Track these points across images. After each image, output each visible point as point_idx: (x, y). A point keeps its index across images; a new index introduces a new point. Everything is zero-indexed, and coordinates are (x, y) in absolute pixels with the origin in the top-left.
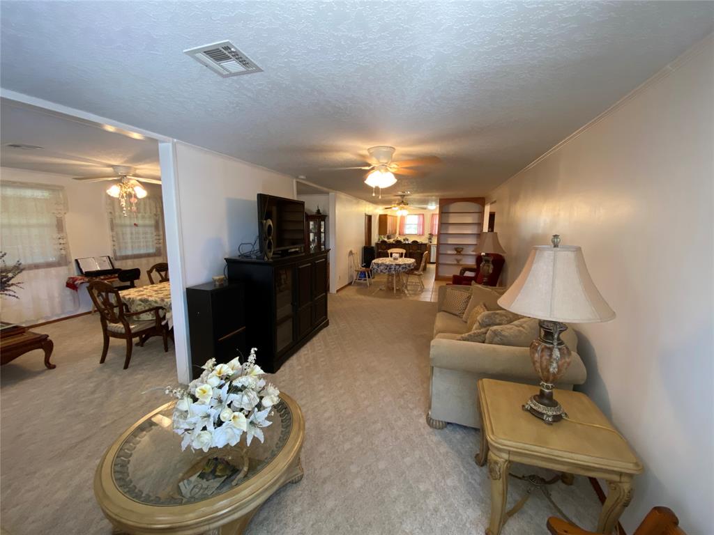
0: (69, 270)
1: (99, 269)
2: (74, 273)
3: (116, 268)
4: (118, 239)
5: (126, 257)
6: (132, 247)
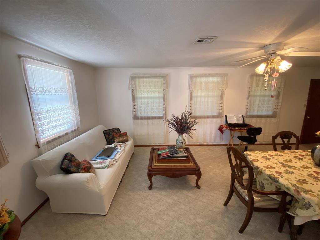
0: (221, 121)
1: (236, 122)
2: (223, 123)
3: (245, 123)
4: (250, 105)
5: (253, 117)
6: (258, 110)
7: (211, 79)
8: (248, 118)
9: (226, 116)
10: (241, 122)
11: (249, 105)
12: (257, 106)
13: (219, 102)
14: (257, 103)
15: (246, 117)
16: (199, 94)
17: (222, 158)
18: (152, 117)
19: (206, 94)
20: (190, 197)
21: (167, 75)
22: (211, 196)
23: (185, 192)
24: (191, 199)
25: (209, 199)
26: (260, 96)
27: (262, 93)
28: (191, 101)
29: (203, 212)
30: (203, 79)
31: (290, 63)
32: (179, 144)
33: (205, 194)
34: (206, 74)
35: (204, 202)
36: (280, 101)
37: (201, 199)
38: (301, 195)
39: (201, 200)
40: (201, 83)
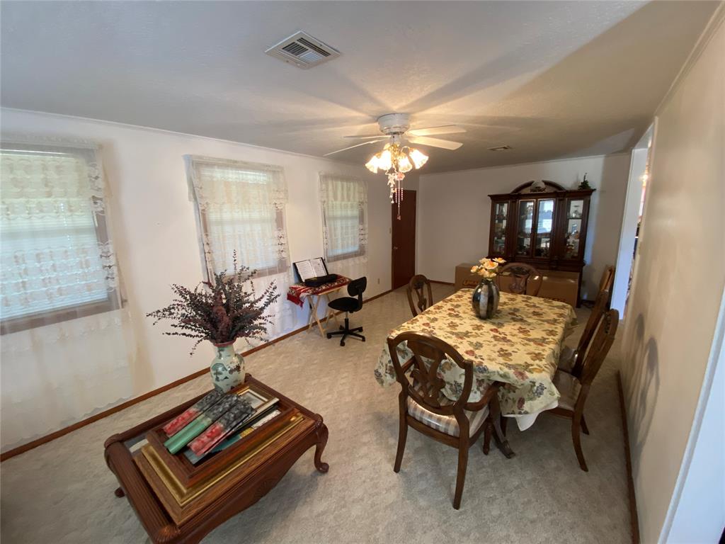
0: (288, 277)
1: (315, 275)
3: (330, 273)
4: (331, 236)
5: (337, 258)
6: (342, 246)
7: (251, 176)
8: (332, 261)
9: (294, 264)
10: (323, 274)
11: (329, 237)
12: (339, 237)
13: (276, 233)
14: (339, 232)
15: (329, 261)
16: (227, 216)
17: (315, 362)
18: (55, 311)
19: (246, 216)
20: (324, 513)
21: (101, 147)
22: (361, 469)
23: (304, 512)
24: (332, 517)
25: (364, 482)
26: (342, 218)
27: (344, 213)
28: (207, 235)
29: (377, 530)
30: (232, 175)
31: (426, 155)
32: (229, 375)
33: (346, 475)
34: (236, 162)
35: (362, 500)
36: (367, 226)
37: (350, 496)
38: (527, 378)
39: (351, 500)
40: (227, 184)
